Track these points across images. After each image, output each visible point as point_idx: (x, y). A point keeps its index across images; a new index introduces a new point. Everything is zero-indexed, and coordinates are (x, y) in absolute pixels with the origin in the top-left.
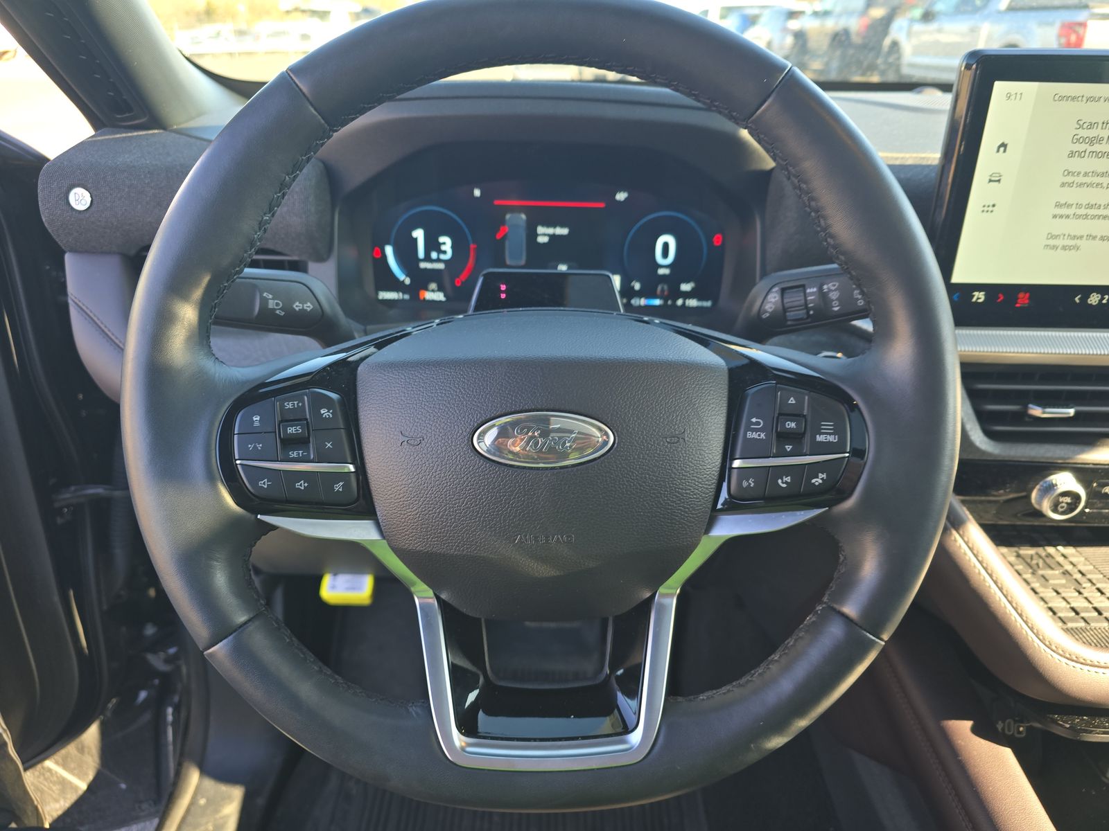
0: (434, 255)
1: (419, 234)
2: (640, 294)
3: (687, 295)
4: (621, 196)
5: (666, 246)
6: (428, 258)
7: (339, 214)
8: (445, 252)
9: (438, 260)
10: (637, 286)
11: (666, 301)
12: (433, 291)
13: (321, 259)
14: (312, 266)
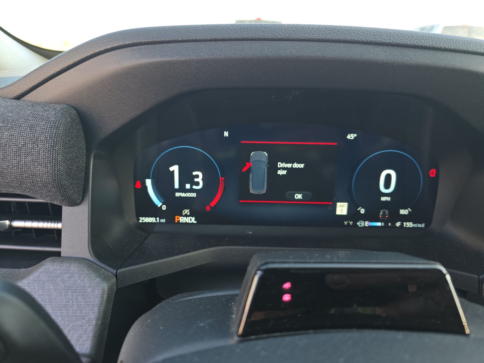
0: (188, 186)
1: (175, 169)
2: (364, 218)
3: (405, 218)
4: (351, 136)
5: (388, 177)
6: (182, 189)
7: (94, 158)
8: (197, 184)
9: (191, 190)
10: (363, 211)
11: (386, 223)
12: (186, 216)
13: (73, 203)
14: (66, 210)
